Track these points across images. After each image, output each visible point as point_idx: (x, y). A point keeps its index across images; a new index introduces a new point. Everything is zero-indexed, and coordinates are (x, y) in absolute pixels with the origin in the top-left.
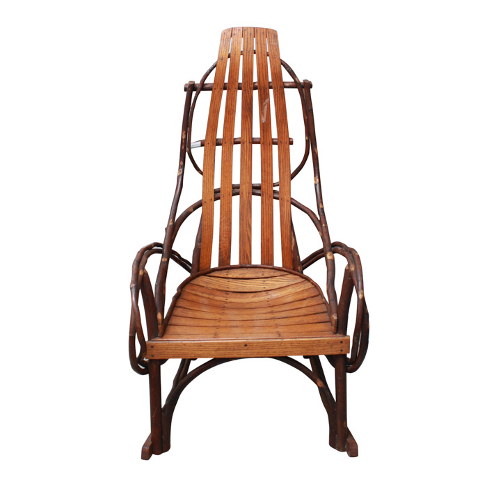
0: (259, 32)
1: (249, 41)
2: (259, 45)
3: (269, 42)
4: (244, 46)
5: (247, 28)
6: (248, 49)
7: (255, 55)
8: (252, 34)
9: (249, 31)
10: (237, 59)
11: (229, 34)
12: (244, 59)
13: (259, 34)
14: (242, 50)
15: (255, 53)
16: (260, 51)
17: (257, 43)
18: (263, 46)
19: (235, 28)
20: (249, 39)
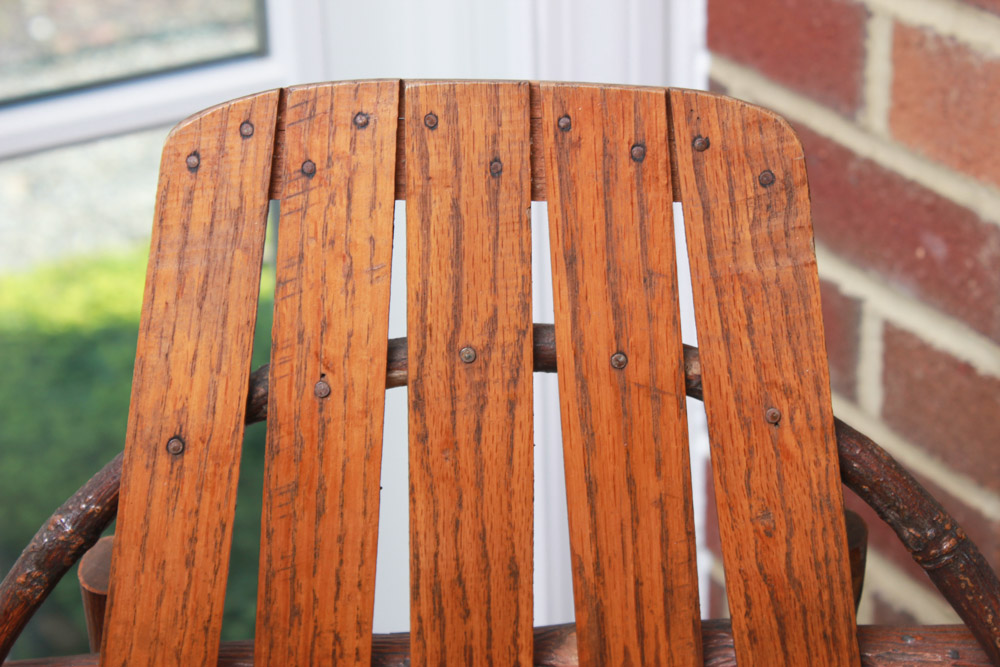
0: (589, 136)
1: (477, 247)
2: (593, 282)
3: (707, 251)
4: (420, 298)
5: (454, 92)
6: (473, 336)
7: (545, 388)
8: (515, 157)
9: (476, 123)
10: (344, 442)
11: (249, 162)
12: (420, 438)
13: (586, 165)
14: (398, 329)
15: (545, 362)
16: (600, 352)
17: (568, 261)
18: (632, 295)
19: (311, 98)
20: (477, 221)
